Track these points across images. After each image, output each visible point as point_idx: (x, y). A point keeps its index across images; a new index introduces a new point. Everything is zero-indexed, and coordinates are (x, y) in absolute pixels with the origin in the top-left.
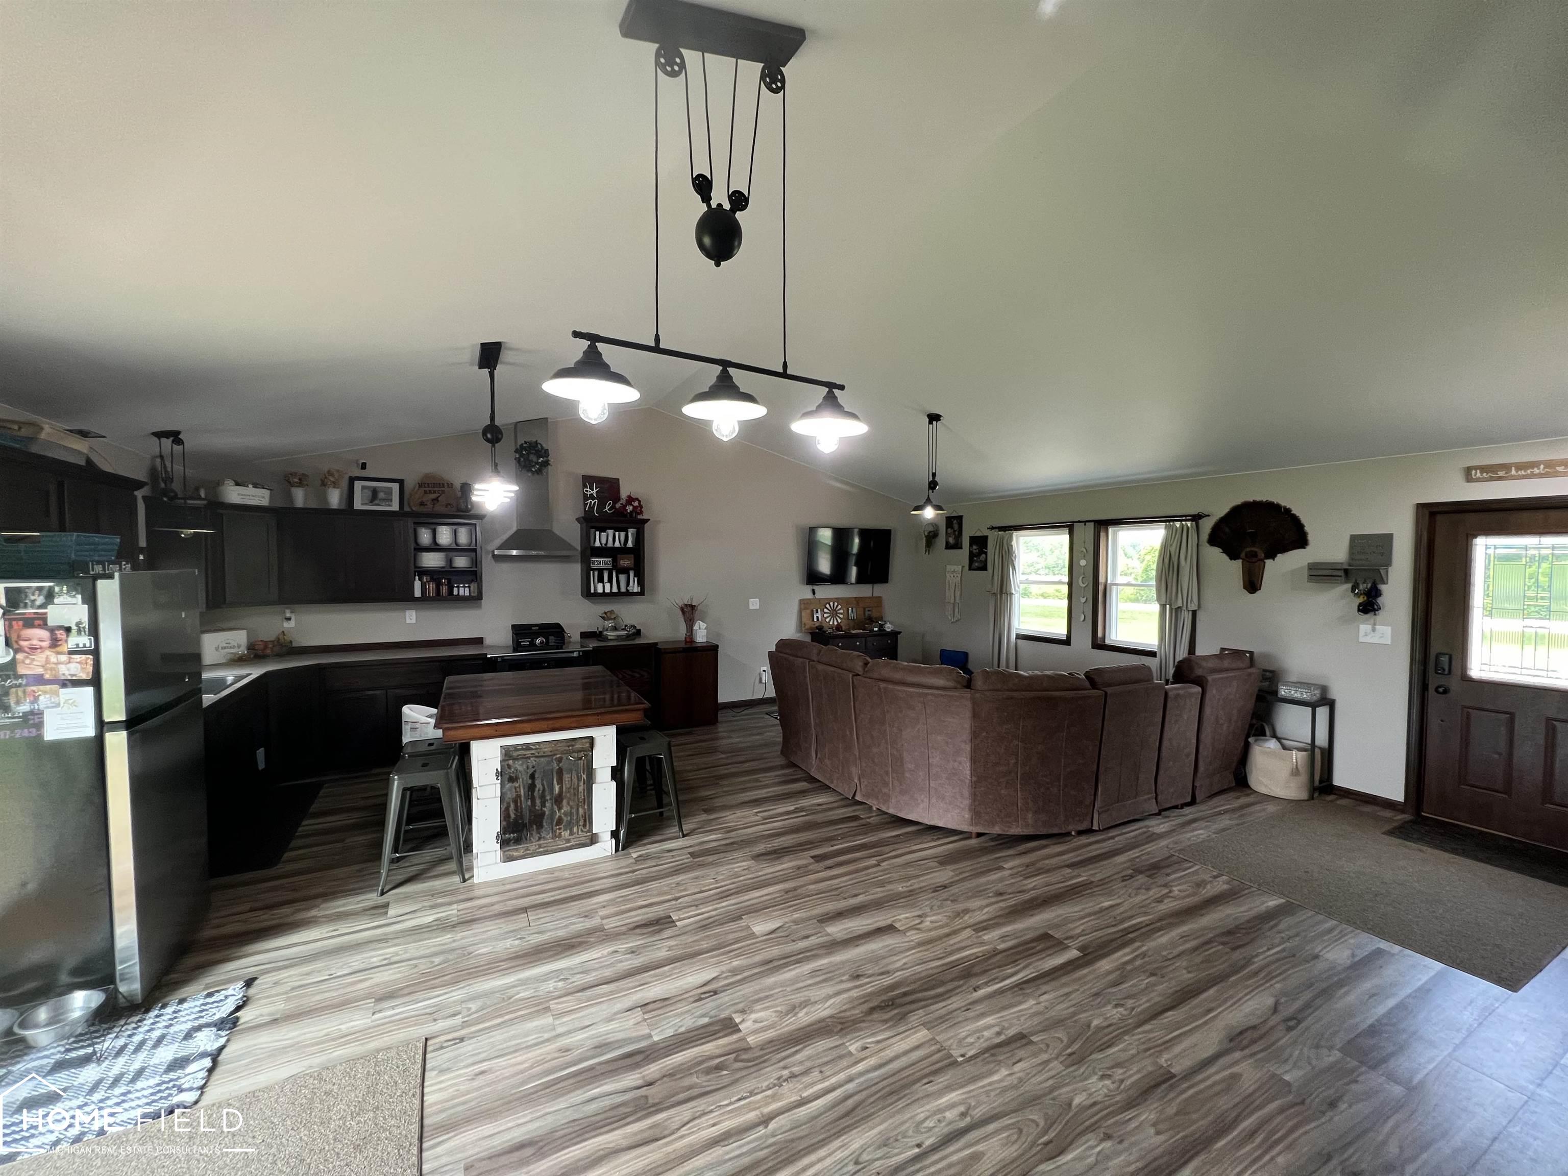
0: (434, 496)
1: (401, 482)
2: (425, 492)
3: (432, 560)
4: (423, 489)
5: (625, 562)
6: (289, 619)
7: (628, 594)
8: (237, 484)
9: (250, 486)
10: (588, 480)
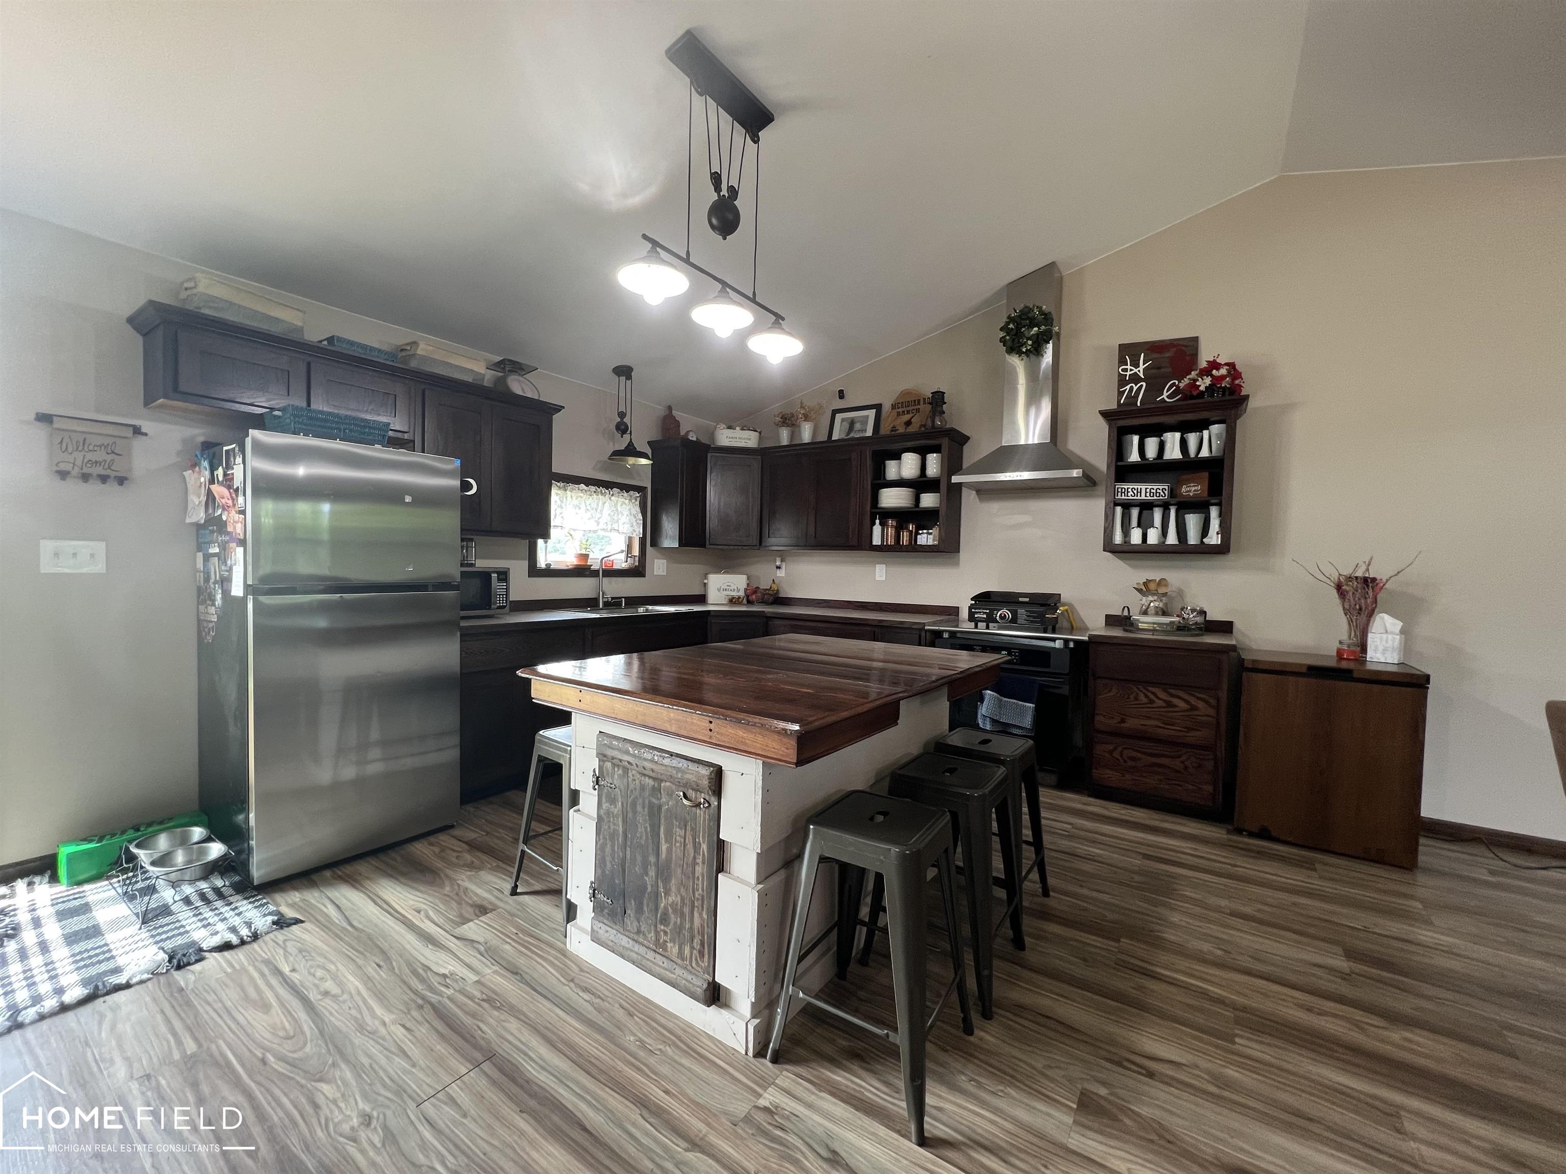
0: (906, 417)
1: (878, 407)
2: (898, 414)
3: (892, 498)
4: (895, 411)
5: (1192, 489)
6: (779, 568)
7: (1204, 550)
8: (730, 427)
9: (738, 428)
10: (1129, 352)
